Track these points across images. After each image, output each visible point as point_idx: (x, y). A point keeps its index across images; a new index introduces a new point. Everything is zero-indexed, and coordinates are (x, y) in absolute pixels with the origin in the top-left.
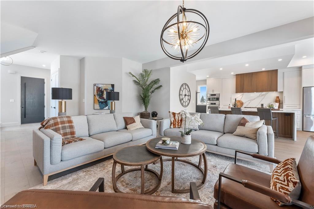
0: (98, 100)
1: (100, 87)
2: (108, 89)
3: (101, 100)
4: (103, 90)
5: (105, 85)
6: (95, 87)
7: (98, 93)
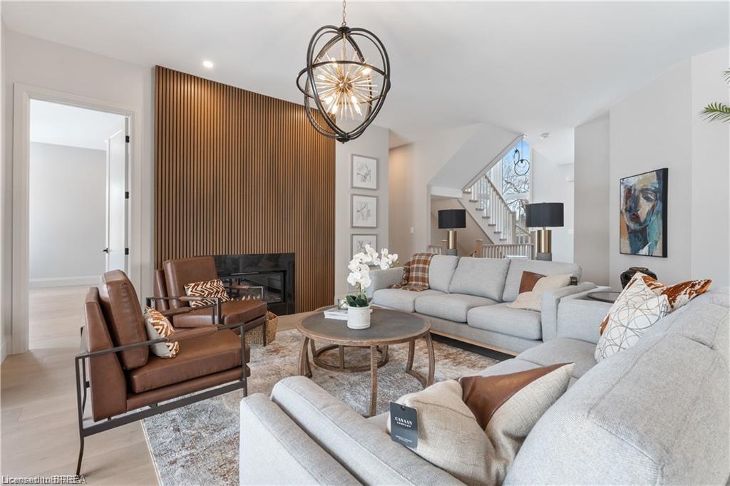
0: (628, 227)
1: (631, 187)
2: (649, 187)
3: (632, 226)
4: (637, 193)
5: (641, 177)
6: (622, 187)
7: (626, 203)
